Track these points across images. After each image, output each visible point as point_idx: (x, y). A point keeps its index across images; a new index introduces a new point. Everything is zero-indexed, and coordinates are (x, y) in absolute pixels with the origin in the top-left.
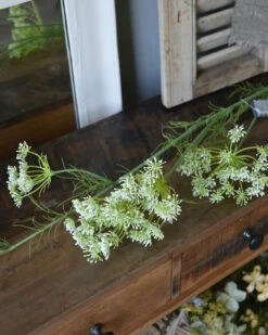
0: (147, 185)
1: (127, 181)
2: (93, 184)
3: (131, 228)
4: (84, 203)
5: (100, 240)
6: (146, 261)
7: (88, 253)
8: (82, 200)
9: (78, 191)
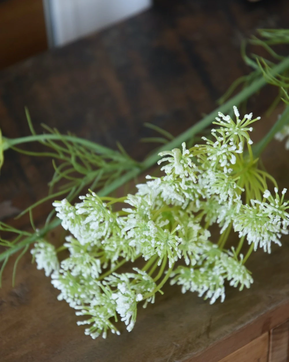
0: (219, 169)
1: (175, 162)
2: (95, 168)
3: (180, 262)
4: (80, 208)
5: (114, 289)
6: (213, 335)
7: (88, 317)
8: (75, 201)
9: (63, 181)
